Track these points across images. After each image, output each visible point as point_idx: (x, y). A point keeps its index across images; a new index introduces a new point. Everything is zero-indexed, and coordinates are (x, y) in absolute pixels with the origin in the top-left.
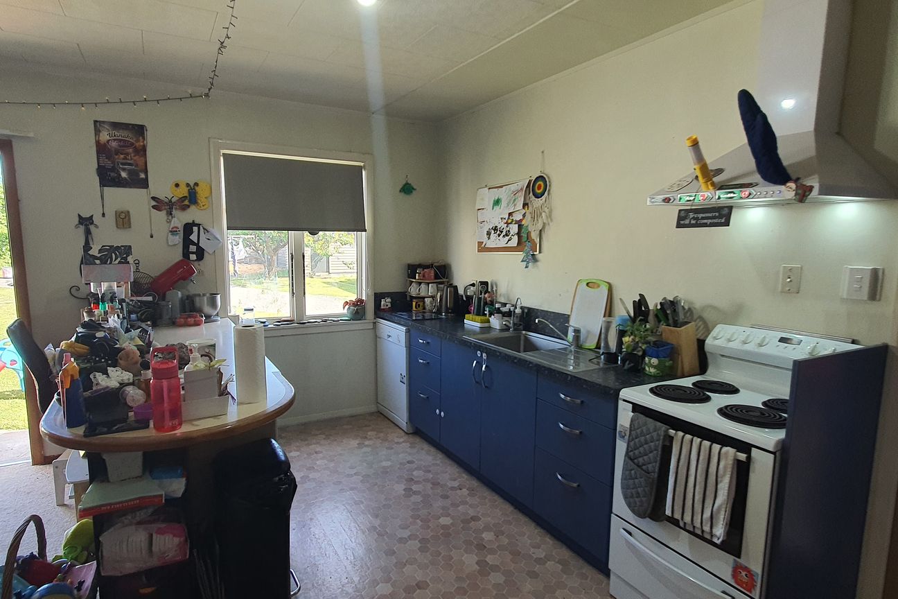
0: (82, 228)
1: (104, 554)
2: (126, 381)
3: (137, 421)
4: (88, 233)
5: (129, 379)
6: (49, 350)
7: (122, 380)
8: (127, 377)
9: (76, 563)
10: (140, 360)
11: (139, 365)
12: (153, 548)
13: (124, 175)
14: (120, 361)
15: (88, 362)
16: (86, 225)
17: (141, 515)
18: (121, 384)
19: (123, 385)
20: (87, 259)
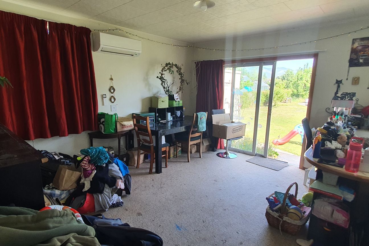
0: (337, 85)
1: (315, 207)
2: (338, 148)
3: (338, 164)
4: (339, 87)
5: (340, 147)
6: (313, 130)
7: (337, 147)
8: (339, 146)
9: (305, 205)
10: (346, 141)
11: (345, 143)
12: (333, 216)
13: (361, 61)
14: (338, 139)
15: (326, 137)
16: (339, 84)
17: (331, 200)
18: (336, 148)
19: (337, 148)
20: (336, 98)
